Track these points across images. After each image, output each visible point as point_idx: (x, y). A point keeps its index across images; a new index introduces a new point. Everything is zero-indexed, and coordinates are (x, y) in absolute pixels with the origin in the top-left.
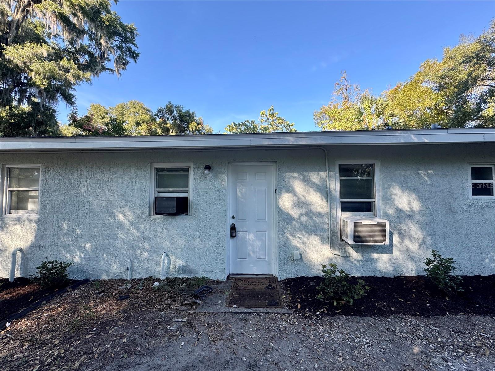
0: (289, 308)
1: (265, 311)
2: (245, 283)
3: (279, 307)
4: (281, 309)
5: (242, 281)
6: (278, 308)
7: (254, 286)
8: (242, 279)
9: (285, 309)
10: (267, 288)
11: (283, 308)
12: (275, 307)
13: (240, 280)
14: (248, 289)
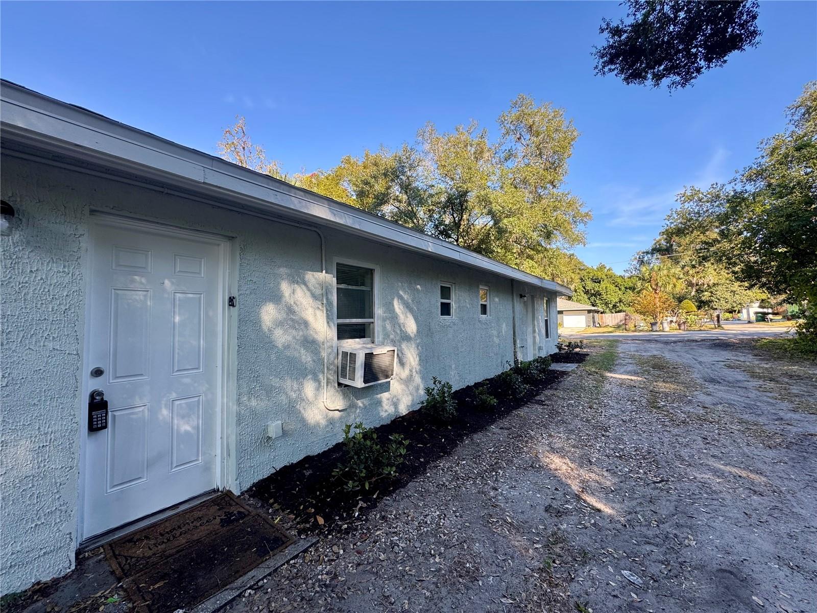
0: (307, 535)
1: (267, 571)
2: (152, 542)
3: (288, 543)
4: (293, 546)
5: (140, 540)
6: (286, 547)
7: (189, 536)
8: (137, 537)
9: (302, 541)
10: (226, 522)
11: (295, 543)
12: (280, 549)
13: (130, 541)
14: (178, 552)
